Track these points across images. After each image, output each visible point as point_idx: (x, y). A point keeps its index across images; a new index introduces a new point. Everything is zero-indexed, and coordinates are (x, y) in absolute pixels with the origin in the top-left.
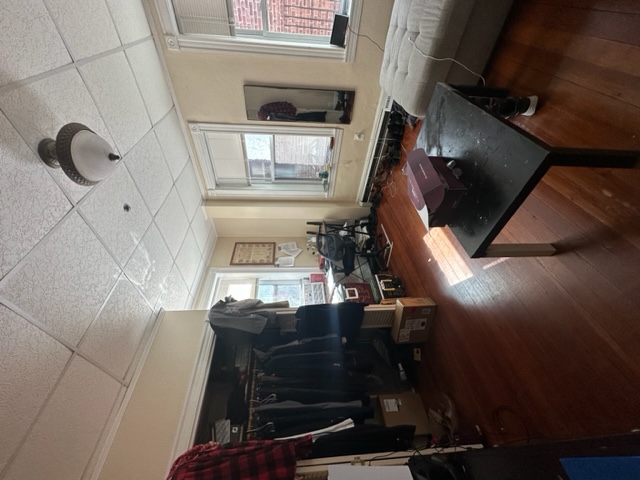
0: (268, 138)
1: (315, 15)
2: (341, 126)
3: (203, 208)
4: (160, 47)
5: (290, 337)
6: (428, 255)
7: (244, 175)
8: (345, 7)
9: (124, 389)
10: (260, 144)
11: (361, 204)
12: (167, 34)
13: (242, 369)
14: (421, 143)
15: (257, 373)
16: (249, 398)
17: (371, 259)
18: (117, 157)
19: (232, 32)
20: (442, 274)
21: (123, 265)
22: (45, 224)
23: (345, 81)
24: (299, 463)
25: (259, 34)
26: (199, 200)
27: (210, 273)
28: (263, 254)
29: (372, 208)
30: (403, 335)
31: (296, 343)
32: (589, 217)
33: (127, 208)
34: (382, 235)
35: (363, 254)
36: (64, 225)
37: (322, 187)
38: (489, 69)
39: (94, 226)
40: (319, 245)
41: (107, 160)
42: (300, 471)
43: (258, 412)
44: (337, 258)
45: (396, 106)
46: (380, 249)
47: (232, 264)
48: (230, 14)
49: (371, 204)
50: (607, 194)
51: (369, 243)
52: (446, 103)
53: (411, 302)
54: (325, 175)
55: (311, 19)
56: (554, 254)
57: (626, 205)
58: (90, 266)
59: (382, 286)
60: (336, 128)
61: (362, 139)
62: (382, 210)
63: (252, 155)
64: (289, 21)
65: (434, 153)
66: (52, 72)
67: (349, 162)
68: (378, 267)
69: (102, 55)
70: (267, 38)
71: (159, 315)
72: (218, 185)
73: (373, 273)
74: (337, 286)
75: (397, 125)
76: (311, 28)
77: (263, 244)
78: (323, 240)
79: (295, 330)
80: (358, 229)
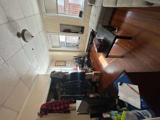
0: (65, 36)
1: (76, 11)
2: (81, 34)
3: (49, 52)
4: (41, 15)
5: (69, 80)
6: (100, 62)
7: (59, 45)
8: (82, 9)
9: (30, 91)
10: (63, 38)
11: (86, 52)
12: (43, 13)
13: (57, 88)
14: (97, 37)
15: (61, 89)
16: (59, 94)
17: (88, 65)
18: (33, 37)
19: (58, 13)
20: (102, 66)
21: (31, 62)
22: (17, 49)
23: (82, 25)
24: (70, 104)
25: (64, 14)
26: (48, 50)
27: (50, 67)
28: (63, 64)
29: (88, 53)
30: (94, 80)
31: (70, 82)
32: (126, 50)
33: (33, 49)
34: (90, 59)
35: (86, 64)
36: (20, 51)
37: (77, 48)
38: (110, 23)
39: (26, 52)
40: (76, 62)
41: (31, 37)
42: (70, 106)
43: (61, 97)
44: (80, 64)
45: (93, 30)
46: (90, 62)
47: (55, 66)
48: (57, 9)
49: (88, 52)
50: (129, 45)
51: (87, 61)
52: (101, 29)
53: (96, 72)
54: (78, 45)
55: (75, 12)
56: (121, 58)
57: (131, 47)
58: (25, 60)
59: (90, 70)
60: (80, 35)
61: (86, 37)
62: (90, 54)
63: (61, 40)
64: (70, 12)
65: (99, 38)
66: (21, 19)
67: (83, 42)
68: (89, 66)
69: (30, 16)
70: (65, 15)
71: (38, 75)
72: (53, 47)
73: (88, 67)
74: (80, 70)
75: (93, 34)
76: (75, 13)
77: (63, 61)
78: (77, 60)
79: (70, 79)
80: (85, 58)
